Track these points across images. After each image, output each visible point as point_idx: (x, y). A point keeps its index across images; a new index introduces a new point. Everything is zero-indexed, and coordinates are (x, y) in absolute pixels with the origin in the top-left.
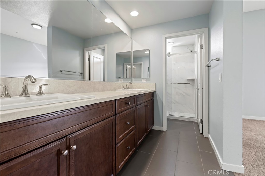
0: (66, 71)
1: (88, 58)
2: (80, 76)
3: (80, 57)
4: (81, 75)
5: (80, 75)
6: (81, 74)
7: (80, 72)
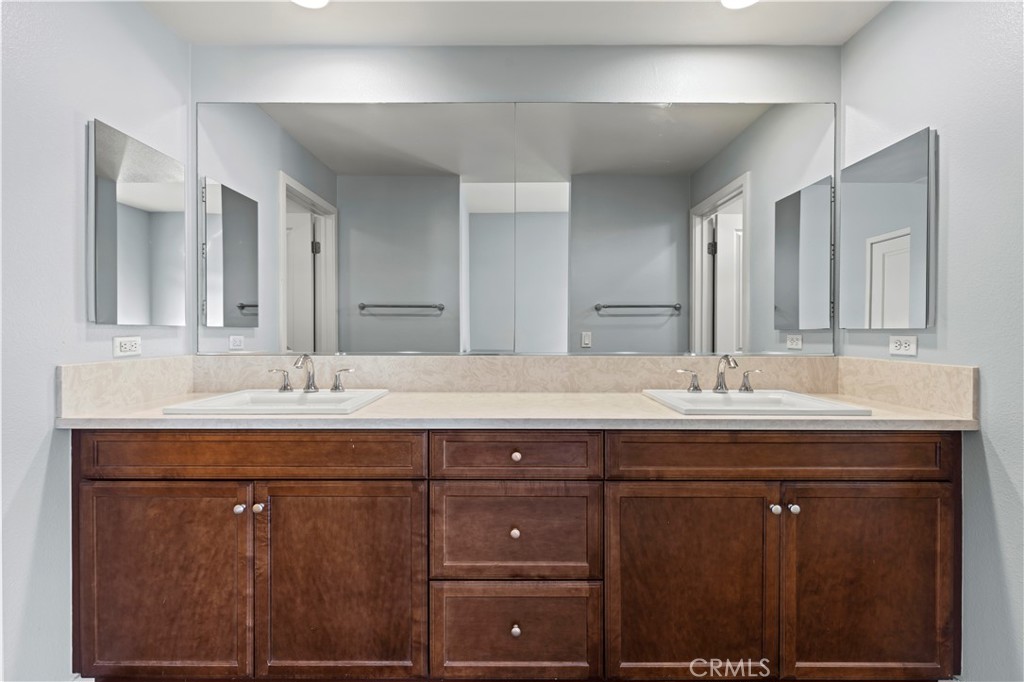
0: (609, 307)
1: (707, 241)
2: (674, 319)
3: (675, 245)
4: (677, 312)
5: (672, 315)
6: (677, 308)
7: (674, 302)
